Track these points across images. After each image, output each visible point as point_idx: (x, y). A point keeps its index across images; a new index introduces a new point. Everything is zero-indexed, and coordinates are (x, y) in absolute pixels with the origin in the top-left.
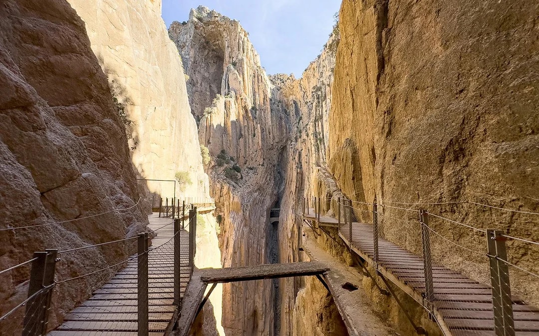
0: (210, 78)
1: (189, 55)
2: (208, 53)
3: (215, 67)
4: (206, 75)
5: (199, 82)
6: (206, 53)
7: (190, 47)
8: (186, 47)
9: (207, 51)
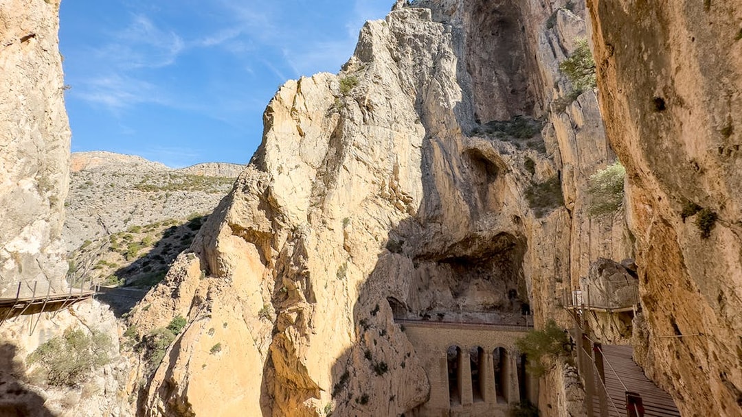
0: (492, 59)
1: (461, 23)
2: (485, 19)
3: (495, 41)
4: (485, 56)
5: (478, 68)
6: (481, 19)
7: (462, 10)
8: (457, 12)
9: (483, 15)
